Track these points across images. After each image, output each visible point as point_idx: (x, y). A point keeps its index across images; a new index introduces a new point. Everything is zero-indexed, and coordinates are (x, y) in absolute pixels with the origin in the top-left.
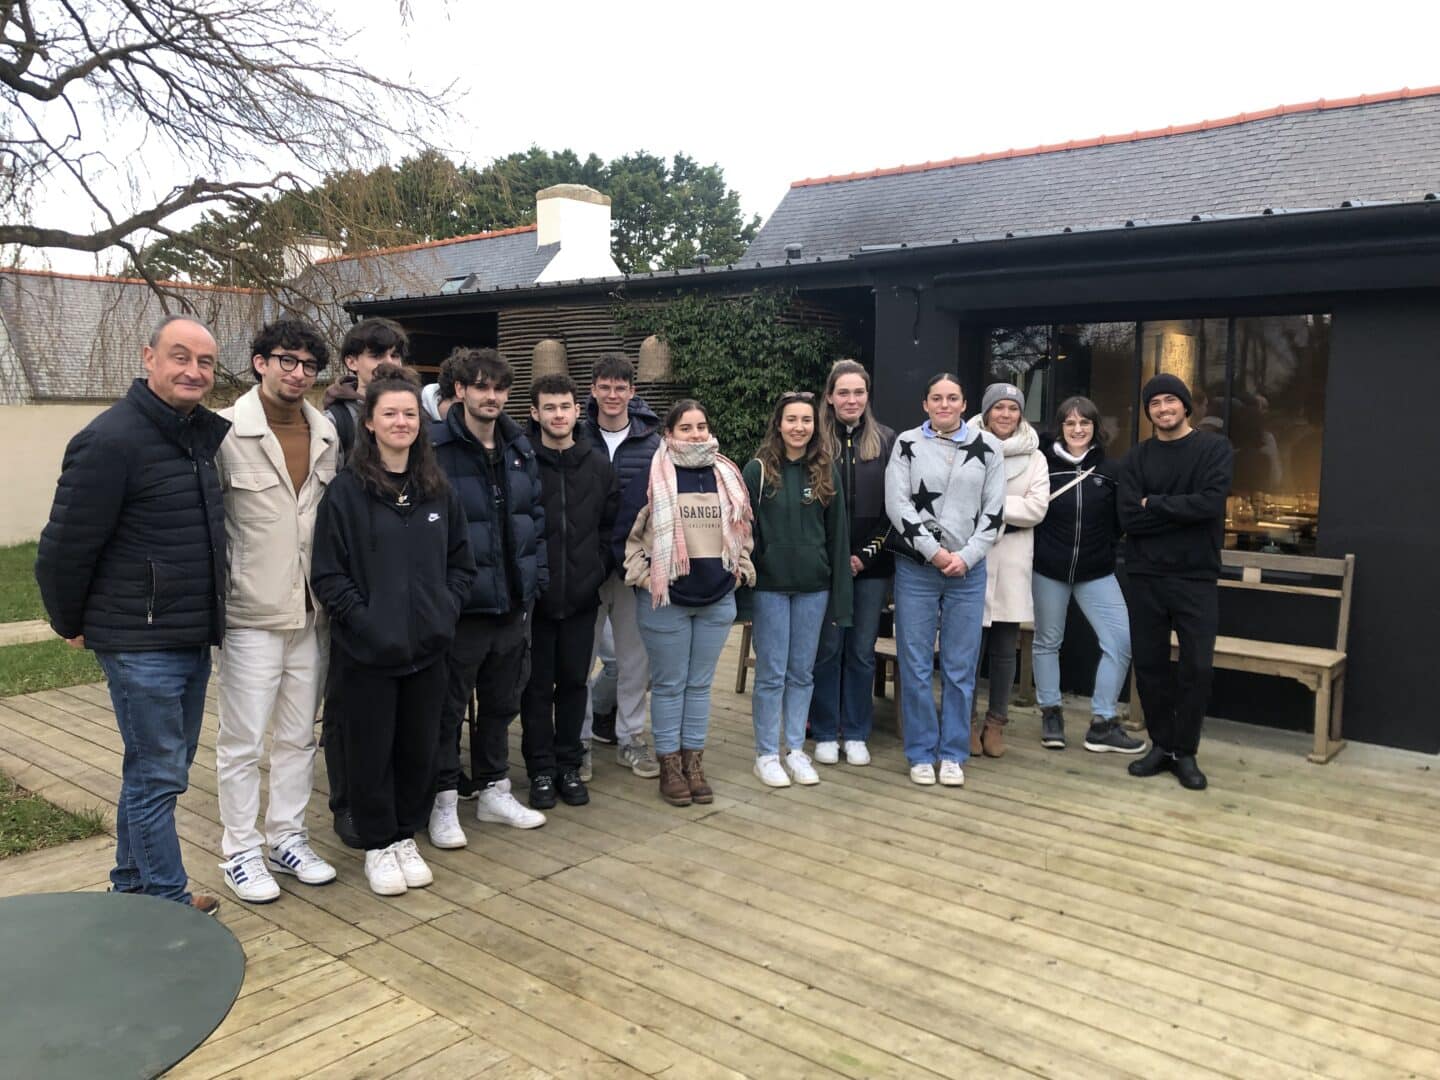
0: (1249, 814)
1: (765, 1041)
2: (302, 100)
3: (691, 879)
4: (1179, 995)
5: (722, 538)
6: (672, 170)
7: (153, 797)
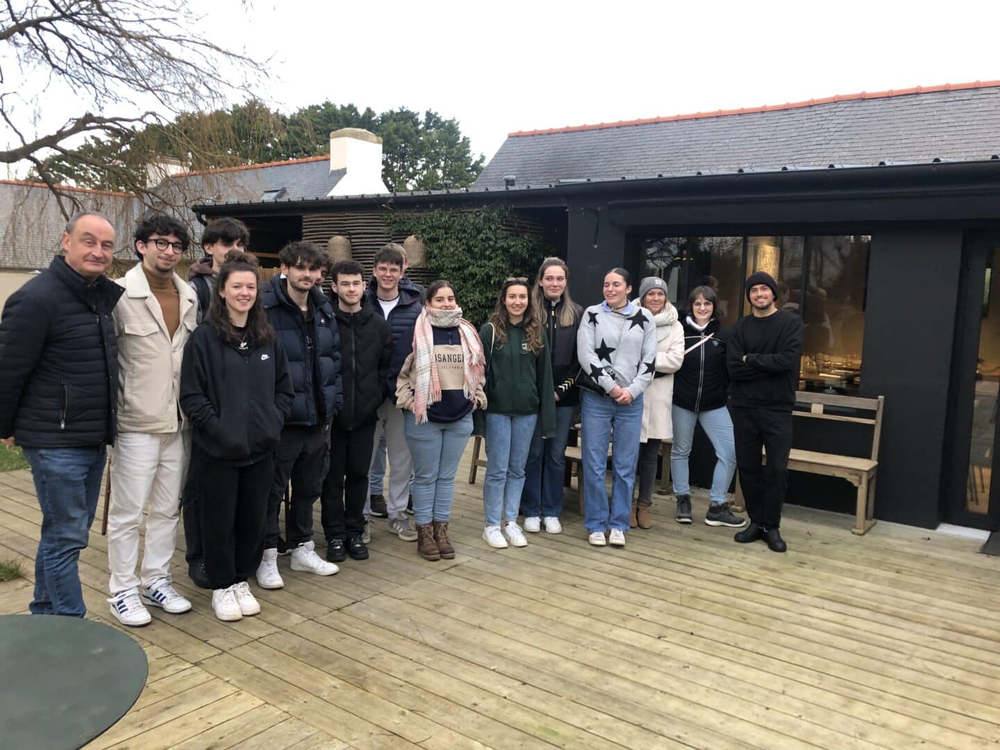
0: (814, 569)
1: (494, 720)
2: (164, 61)
3: (440, 611)
4: (770, 687)
5: (464, 376)
6: (424, 121)
7: (62, 552)
